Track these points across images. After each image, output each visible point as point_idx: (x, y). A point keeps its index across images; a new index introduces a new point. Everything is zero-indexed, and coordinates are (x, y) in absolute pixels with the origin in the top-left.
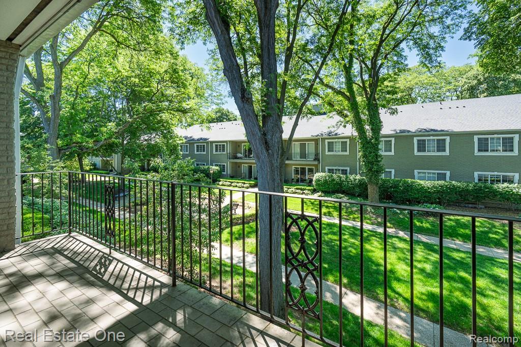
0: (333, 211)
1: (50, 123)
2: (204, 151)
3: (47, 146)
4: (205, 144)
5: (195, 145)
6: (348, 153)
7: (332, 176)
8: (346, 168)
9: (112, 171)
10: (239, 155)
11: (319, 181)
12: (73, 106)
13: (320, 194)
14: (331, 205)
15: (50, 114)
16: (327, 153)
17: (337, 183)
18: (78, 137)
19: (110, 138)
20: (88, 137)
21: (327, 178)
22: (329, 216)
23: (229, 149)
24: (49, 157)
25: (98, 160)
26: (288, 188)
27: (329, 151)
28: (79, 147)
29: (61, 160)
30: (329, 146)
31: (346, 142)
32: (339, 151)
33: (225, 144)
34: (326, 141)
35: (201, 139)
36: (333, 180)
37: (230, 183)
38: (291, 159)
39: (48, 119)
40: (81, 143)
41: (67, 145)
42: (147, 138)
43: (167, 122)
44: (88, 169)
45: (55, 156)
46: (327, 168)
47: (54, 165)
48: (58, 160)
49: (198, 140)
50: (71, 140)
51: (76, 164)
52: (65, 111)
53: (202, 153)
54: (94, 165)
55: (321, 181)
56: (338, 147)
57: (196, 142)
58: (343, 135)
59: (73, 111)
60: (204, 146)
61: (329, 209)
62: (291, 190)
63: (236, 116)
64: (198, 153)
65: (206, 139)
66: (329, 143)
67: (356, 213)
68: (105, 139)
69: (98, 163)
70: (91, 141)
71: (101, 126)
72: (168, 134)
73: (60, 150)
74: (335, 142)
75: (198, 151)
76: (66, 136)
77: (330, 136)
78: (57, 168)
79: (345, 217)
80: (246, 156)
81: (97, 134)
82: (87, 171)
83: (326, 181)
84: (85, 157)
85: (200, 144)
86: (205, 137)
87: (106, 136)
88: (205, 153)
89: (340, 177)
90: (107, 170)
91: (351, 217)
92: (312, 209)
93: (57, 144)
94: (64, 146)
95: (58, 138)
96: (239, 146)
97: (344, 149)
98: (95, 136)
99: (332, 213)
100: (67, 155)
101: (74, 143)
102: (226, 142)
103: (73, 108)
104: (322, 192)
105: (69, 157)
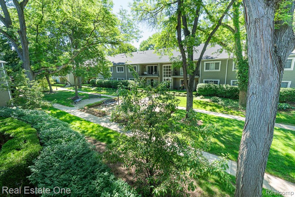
0: (216, 108)
1: (22, 53)
2: (122, 71)
3: (24, 70)
4: (123, 66)
5: (117, 67)
6: (219, 70)
7: (210, 85)
8: (217, 80)
9: (67, 84)
10: (145, 73)
11: (201, 88)
12: (37, 40)
13: (202, 97)
14: (213, 104)
15: (21, 46)
16: (205, 71)
17: (214, 90)
18: (44, 63)
19: (67, 63)
20: (51, 63)
21: (207, 87)
22: (214, 111)
23: (139, 69)
24: (26, 79)
25: (58, 78)
26: (180, 93)
27: (206, 69)
28: (46, 70)
29: (36, 80)
30: (206, 66)
31: (219, 63)
32: (213, 69)
33: (136, 66)
34: (205, 63)
35: (120, 63)
36: (211, 88)
37: (141, 91)
38: (179, 75)
39: (20, 50)
40: (47, 67)
41: (38, 69)
42: (88, 63)
43: (101, 52)
44: (53, 84)
45: (31, 77)
46: (204, 80)
47: (31, 84)
48: (34, 80)
49: (118, 64)
50: (40, 65)
51: (45, 81)
52: (31, 45)
53: (122, 72)
54: (56, 81)
55: (203, 88)
56: (213, 66)
57: (117, 65)
58: (217, 58)
59: (37, 44)
60: (122, 67)
61: (212, 107)
62: (182, 94)
63: (136, 49)
64: (118, 72)
65: (123, 63)
66: (206, 64)
67: (231, 109)
68: (64, 64)
69: (57, 80)
70: (53, 66)
71: (59, 55)
72: (102, 60)
73: (33, 73)
74: (211, 63)
75: (118, 71)
76: (36, 63)
77: (208, 59)
78: (34, 86)
79: (225, 112)
80: (149, 74)
81: (57, 61)
82: (53, 85)
83: (206, 89)
84: (50, 76)
85: (120, 66)
86: (122, 62)
87: (64, 62)
88: (123, 72)
89: (215, 86)
90: (64, 84)
91: (229, 112)
92: (201, 107)
93: (31, 69)
94: (36, 70)
95: (31, 64)
96: (145, 67)
97: (217, 68)
98: (56, 62)
99: (216, 109)
100: (39, 76)
101: (42, 67)
102: (137, 65)
103: (37, 42)
104: (203, 95)
105: (41, 77)
